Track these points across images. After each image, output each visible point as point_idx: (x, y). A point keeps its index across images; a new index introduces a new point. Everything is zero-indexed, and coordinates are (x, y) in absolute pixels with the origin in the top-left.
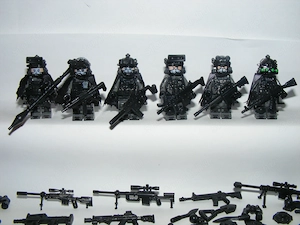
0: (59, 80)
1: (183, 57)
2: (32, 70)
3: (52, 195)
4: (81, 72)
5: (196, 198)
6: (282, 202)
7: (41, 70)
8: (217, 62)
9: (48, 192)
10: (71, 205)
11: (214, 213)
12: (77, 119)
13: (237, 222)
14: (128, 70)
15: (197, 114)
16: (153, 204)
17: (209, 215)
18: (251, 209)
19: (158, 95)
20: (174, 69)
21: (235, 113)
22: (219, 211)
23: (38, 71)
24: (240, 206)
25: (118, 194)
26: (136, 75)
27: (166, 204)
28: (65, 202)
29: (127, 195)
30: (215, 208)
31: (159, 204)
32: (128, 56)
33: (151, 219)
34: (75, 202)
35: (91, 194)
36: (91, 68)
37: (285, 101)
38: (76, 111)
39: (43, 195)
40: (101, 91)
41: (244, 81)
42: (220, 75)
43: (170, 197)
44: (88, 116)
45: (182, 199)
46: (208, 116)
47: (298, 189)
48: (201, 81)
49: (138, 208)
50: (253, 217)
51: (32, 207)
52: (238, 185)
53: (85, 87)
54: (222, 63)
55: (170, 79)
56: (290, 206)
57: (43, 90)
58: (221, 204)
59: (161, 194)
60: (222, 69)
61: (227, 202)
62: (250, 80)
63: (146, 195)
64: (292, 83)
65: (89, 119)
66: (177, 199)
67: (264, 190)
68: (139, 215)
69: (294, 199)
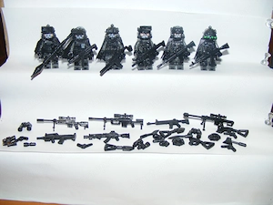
0: (64, 42)
1: (150, 28)
2: (45, 35)
3: (61, 121)
4: (80, 37)
5: (158, 123)
6: (216, 127)
7: (52, 35)
8: (174, 30)
9: (58, 119)
10: (74, 127)
11: (169, 133)
12: (77, 69)
13: (184, 139)
14: (112, 36)
15: (159, 67)
16: (129, 126)
17: (166, 134)
18: (194, 131)
19: (133, 52)
20: (143, 36)
21: (186, 65)
22: (173, 132)
23: (49, 36)
24: (187, 129)
25: (105, 120)
26: (118, 39)
27: (137, 126)
28: (70, 125)
29: (112, 121)
30: (170, 130)
31: (133, 126)
32: (112, 26)
33: (127, 136)
34: (77, 126)
35: (87, 120)
36: (87, 34)
37: (221, 57)
38: (76, 64)
39: (54, 121)
40: (94, 50)
41: (192, 44)
42: (176, 40)
43: (140, 122)
44: (85, 67)
45: (149, 124)
46: (168, 67)
47: (227, 119)
48: (163, 44)
49: (119, 129)
50: (195, 136)
51: (48, 129)
52: (186, 115)
53: (83, 47)
54: (177, 32)
55: (141, 42)
56: (221, 130)
57: (53, 49)
58: (175, 127)
59: (134, 120)
60: (177, 36)
61: (179, 126)
62: (197, 44)
63: (124, 120)
64: (226, 46)
65: (85, 69)
66: (145, 123)
67: (204, 118)
68: (120, 133)
69: (225, 125)
